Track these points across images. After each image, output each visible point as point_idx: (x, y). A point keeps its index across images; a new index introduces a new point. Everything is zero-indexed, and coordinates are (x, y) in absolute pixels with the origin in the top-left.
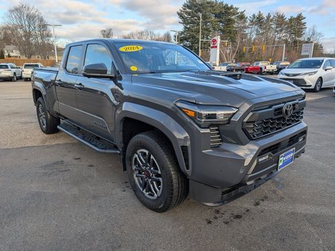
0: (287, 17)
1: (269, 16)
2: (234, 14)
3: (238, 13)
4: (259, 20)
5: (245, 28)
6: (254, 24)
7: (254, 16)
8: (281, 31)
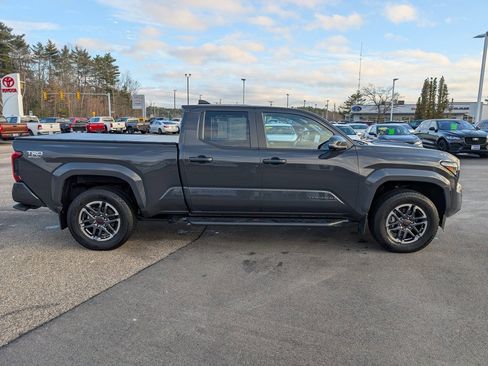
0: (93, 56)
1: (65, 51)
2: (7, 38)
3: (12, 37)
4: (50, 53)
5: (28, 61)
6: (41, 57)
7: (40, 45)
8: (86, 73)
